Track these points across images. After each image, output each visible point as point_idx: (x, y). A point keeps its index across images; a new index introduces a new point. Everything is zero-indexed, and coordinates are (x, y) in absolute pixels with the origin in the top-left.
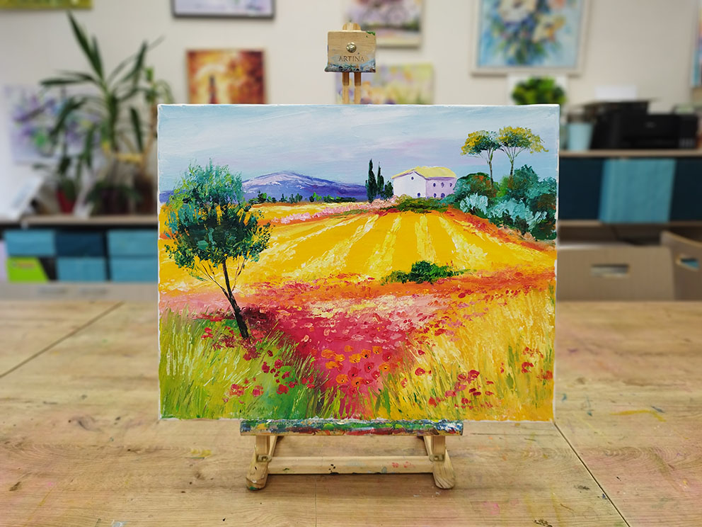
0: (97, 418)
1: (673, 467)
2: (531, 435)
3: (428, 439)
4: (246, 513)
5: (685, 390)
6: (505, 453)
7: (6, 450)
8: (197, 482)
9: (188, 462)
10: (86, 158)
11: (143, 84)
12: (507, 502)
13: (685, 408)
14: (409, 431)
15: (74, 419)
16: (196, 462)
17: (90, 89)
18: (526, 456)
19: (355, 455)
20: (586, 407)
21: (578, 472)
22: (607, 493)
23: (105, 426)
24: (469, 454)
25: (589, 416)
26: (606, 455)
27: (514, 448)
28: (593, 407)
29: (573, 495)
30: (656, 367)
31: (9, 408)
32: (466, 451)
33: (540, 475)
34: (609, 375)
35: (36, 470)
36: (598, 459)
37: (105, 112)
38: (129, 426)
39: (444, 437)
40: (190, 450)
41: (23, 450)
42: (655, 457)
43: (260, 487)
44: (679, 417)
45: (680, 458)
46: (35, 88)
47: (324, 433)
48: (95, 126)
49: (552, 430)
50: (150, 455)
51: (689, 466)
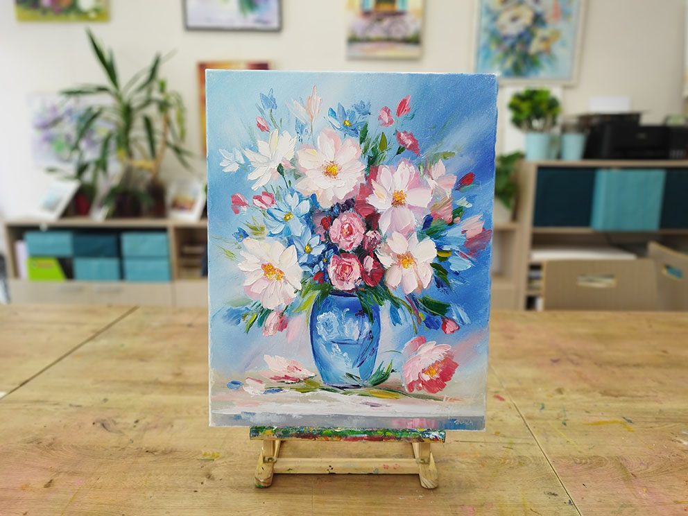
0: (118, 420)
1: (635, 476)
2: (511, 443)
3: (416, 445)
4: (251, 512)
5: (657, 401)
6: (484, 460)
7: (39, 450)
8: (208, 482)
9: (199, 464)
10: (102, 165)
11: (156, 94)
12: (482, 506)
13: (654, 420)
14: (398, 439)
15: (97, 421)
16: (207, 463)
17: (106, 100)
18: (502, 463)
20: (561, 417)
21: (549, 479)
22: (573, 500)
24: (452, 460)
25: (564, 426)
26: (576, 463)
27: (493, 456)
28: (568, 417)
29: (541, 499)
30: (632, 378)
31: (39, 410)
32: (449, 457)
33: (514, 482)
34: (586, 386)
35: (66, 469)
36: (568, 467)
37: (120, 120)
38: (146, 429)
39: (429, 444)
40: (200, 452)
41: (54, 450)
42: (619, 466)
43: (267, 485)
44: (647, 428)
45: (643, 467)
47: (323, 439)
48: (109, 136)
49: (529, 439)
50: (166, 456)
51: (650, 475)
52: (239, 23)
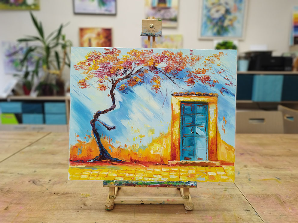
0: (41, 180)
1: (285, 202)
2: (225, 188)
3: (182, 189)
4: (105, 220)
5: (289, 170)
6: (214, 196)
7: (2, 193)
8: (84, 207)
9: (80, 199)
10: (36, 72)
11: (61, 41)
12: (215, 216)
13: (290, 178)
14: (174, 186)
15: (31, 181)
16: (83, 199)
17: (39, 43)
18: (223, 197)
19: (151, 196)
20: (248, 177)
21: (245, 204)
22: (258, 213)
23: (44, 184)
24: (199, 196)
25: (249, 181)
26: (257, 197)
27: (218, 194)
28: (251, 177)
29: (243, 214)
30: (277, 161)
31: (3, 176)
32: (198, 195)
33: (229, 205)
34: (257, 164)
35: (15, 202)
36: (253, 198)
37: (44, 53)
38: (54, 184)
39: (189, 189)
40: (81, 194)
41: (9, 193)
42: (277, 198)
43: (111, 209)
44: (287, 181)
45: (288, 198)
46: (15, 43)
47: (139, 186)
48: (40, 59)
49: (234, 187)
50: (63, 196)
51: (292, 202)
52: (98, 11)
